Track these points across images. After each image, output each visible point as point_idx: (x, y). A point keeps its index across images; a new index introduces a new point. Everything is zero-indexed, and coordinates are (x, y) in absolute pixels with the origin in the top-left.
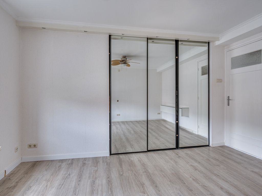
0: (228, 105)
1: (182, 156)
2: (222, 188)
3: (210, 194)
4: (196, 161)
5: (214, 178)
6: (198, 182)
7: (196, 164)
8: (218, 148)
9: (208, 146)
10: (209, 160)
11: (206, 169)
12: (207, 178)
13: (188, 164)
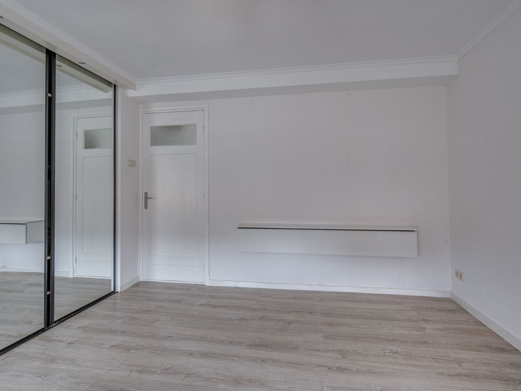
0: (146, 207)
1: (76, 339)
2: (191, 354)
3: (186, 377)
4: (113, 332)
5: (168, 344)
6: (152, 371)
7: (119, 339)
8: (133, 289)
9: (114, 292)
10: (135, 318)
11: (145, 337)
12: (159, 352)
13: (104, 348)
